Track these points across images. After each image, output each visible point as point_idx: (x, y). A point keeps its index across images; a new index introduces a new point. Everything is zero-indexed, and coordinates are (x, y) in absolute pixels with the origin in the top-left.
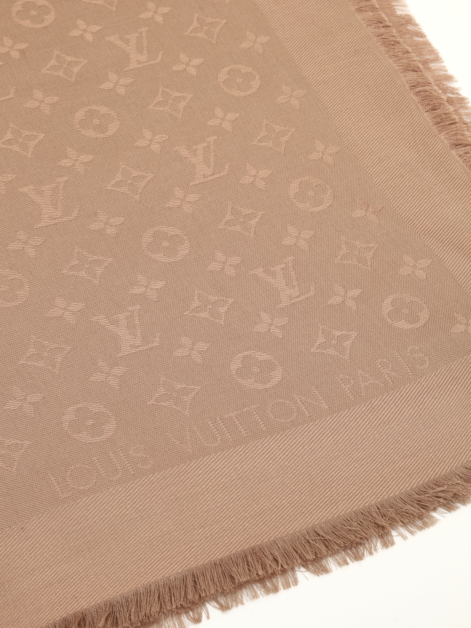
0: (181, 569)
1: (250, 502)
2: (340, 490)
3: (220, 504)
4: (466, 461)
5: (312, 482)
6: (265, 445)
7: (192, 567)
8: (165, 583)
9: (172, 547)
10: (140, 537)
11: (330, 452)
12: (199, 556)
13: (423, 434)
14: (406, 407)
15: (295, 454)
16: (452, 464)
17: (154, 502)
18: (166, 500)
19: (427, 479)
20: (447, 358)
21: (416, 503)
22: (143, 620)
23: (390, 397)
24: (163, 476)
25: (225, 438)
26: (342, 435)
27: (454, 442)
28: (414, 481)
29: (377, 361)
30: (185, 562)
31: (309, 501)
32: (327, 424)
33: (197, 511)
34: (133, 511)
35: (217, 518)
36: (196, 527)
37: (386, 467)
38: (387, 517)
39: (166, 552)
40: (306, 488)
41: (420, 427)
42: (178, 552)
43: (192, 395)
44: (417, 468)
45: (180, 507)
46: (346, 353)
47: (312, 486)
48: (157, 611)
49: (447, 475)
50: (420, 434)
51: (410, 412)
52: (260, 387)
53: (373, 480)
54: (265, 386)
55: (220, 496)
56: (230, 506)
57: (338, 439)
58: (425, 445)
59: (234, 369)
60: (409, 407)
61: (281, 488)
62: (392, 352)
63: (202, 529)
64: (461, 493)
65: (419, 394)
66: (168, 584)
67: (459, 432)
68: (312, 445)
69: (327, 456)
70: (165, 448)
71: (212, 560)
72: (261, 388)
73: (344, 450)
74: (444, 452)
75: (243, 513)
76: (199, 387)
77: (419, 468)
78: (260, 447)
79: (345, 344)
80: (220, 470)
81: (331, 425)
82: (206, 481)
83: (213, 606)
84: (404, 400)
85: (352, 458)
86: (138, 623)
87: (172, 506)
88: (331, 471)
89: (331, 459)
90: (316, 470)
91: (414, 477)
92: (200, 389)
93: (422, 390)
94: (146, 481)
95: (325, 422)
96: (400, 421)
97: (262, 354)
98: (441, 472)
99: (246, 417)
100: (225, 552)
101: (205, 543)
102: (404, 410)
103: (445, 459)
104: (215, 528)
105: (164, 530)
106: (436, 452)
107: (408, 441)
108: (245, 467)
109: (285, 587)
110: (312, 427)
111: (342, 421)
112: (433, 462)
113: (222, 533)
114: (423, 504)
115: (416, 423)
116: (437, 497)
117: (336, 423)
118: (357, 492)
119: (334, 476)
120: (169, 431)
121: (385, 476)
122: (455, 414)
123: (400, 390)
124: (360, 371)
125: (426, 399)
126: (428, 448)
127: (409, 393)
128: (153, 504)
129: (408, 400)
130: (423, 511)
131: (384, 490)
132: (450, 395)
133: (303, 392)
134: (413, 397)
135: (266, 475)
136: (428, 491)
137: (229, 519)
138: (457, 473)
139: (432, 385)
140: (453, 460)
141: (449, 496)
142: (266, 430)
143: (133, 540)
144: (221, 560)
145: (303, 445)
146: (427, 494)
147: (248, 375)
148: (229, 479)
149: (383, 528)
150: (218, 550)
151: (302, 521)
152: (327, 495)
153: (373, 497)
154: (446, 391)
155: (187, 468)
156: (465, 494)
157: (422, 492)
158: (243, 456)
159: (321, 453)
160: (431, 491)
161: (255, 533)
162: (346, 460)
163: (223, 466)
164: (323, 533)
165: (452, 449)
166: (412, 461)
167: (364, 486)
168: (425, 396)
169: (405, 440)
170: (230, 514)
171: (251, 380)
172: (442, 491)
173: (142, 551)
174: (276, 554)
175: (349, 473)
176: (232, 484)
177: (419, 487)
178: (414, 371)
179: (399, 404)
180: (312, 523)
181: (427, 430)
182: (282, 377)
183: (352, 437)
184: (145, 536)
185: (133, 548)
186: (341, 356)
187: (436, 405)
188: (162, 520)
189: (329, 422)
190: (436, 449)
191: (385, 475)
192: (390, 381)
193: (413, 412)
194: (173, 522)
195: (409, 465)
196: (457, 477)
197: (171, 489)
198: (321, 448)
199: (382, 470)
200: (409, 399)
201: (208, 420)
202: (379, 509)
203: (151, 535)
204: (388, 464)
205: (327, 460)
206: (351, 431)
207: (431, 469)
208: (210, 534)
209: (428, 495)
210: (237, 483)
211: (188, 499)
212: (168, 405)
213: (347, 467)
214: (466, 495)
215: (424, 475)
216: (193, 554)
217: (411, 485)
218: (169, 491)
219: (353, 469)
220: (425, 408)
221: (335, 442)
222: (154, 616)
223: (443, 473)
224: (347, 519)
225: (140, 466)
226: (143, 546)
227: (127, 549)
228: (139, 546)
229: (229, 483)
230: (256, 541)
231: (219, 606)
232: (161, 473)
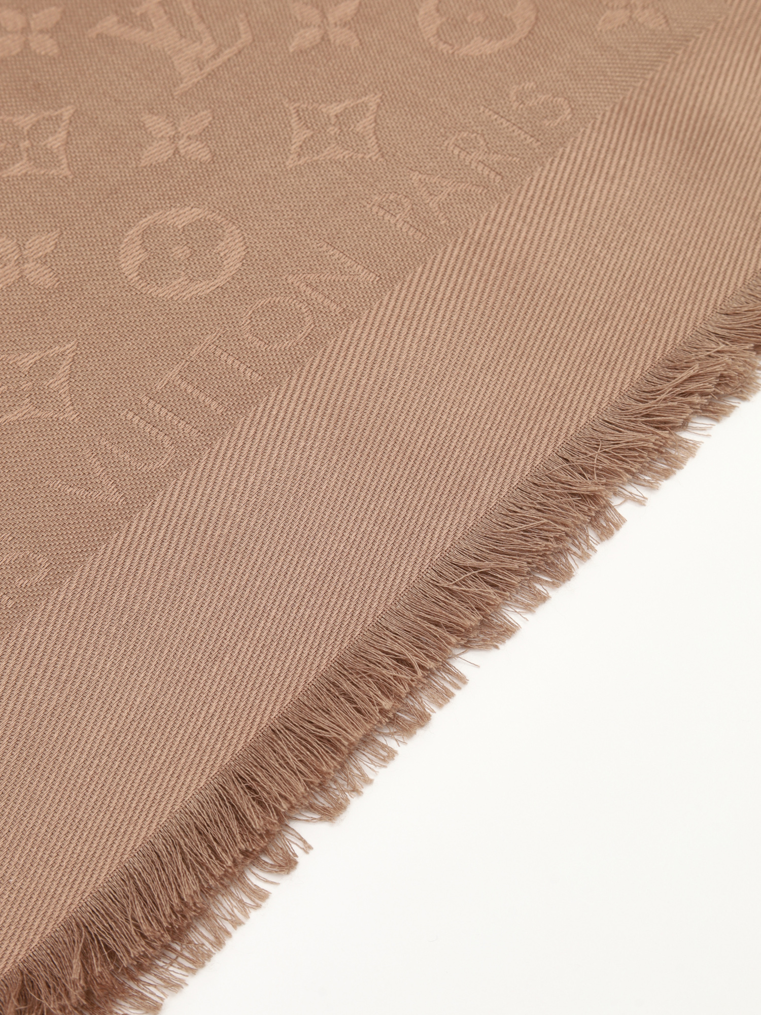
0: (204, 777)
1: (297, 556)
2: (471, 452)
3: (234, 588)
4: (721, 298)
5: (408, 454)
6: (274, 413)
7: (226, 761)
8: (183, 822)
9: (166, 734)
10: (90, 741)
11: (422, 371)
12: (232, 731)
13: (611, 266)
14: (551, 219)
15: (347, 405)
16: (694, 314)
17: (91, 648)
18: (113, 630)
19: (649, 362)
20: (609, 87)
21: (643, 422)
22: (171, 924)
23: (506, 208)
24: (83, 581)
25: (180, 434)
26: (430, 322)
27: (685, 264)
28: (622, 375)
29: (446, 143)
30: (206, 758)
31: (415, 502)
32: (389, 313)
33: (191, 625)
34: (51, 688)
35: (241, 624)
36: (203, 665)
37: (553, 362)
38: (593, 472)
39: (159, 752)
40: (400, 473)
41: (597, 251)
42: (184, 742)
43: (65, 366)
44: (620, 344)
45: (151, 633)
46: (368, 146)
47: (411, 463)
48: (195, 892)
49: (690, 339)
50: (605, 266)
51: (564, 226)
52: (203, 288)
53: (533, 402)
54: (216, 281)
55: (227, 569)
56: (258, 583)
57: (426, 334)
58: (622, 288)
59: (131, 271)
60: (559, 218)
61: (349, 495)
62: (476, 112)
63: (217, 663)
64: (733, 370)
65: (571, 183)
66: (191, 822)
67: (689, 238)
68: (375, 372)
69: (417, 383)
70: (58, 517)
71: (263, 726)
72: (208, 291)
73: (449, 355)
74: (668, 291)
75: (290, 590)
76: (72, 343)
77: (624, 343)
78: (264, 421)
79: (359, 128)
80: (201, 511)
81: (397, 311)
82: (184, 548)
83: (307, 820)
84: (541, 206)
85: (473, 366)
86: (162, 936)
87: (134, 639)
88: (439, 415)
89: (429, 388)
90: (407, 424)
91: (618, 366)
92: (75, 347)
93: (576, 169)
94: (50, 607)
95: (382, 309)
96: (547, 254)
97: (181, 212)
98: (675, 338)
99: (204, 367)
100: (282, 697)
101: (232, 695)
102: (548, 228)
103: (676, 306)
104: (244, 650)
105: (137, 703)
106: (652, 297)
107: (581, 291)
108: (252, 479)
109: (440, 701)
110: (359, 331)
111: (418, 293)
112: (650, 320)
113: (263, 656)
114: (659, 418)
115: (586, 247)
116: (683, 395)
117: (407, 303)
118: (509, 442)
119: (449, 423)
120: (51, 474)
121: (555, 382)
122: (670, 201)
123: (525, 187)
124: (415, 176)
125: (592, 188)
126: (630, 293)
127: (548, 186)
128: (89, 652)
129: (549, 202)
130: (665, 434)
131: (563, 416)
132: (644, 162)
133: (306, 263)
134: (560, 193)
135: (306, 477)
136: (659, 387)
137: (266, 615)
138: (710, 329)
139: (596, 153)
140: (694, 303)
141: (709, 385)
142: (260, 378)
143: (78, 754)
144: (283, 717)
145: (356, 380)
146: (659, 395)
147: (169, 272)
148: (229, 523)
149: (593, 497)
150: (267, 697)
151: (416, 553)
152: (448, 472)
153: (546, 440)
154: (632, 155)
155: (129, 539)
156: (742, 369)
157: (648, 394)
158: (236, 456)
159: (402, 383)
160: (668, 386)
161: (330, 626)
162: (462, 376)
163: (205, 499)
164: (473, 561)
165: (685, 281)
166: (605, 331)
167: (518, 421)
168: (586, 183)
169: (574, 291)
170: (264, 602)
171: (180, 281)
172: (691, 379)
173: (106, 771)
174: (396, 647)
175: (478, 402)
176: (241, 531)
177: (637, 386)
178: (541, 137)
179: (533, 218)
180: (438, 550)
181: (616, 254)
182: (245, 247)
183: (455, 318)
184: (101, 734)
185: (83, 773)
186: (360, 156)
187: (620, 193)
188: (124, 681)
189: (390, 307)
190: (649, 289)
191: (556, 380)
192: (492, 175)
193: (572, 225)
194: (149, 674)
195: (600, 343)
196: (713, 338)
197: (114, 602)
198: (398, 372)
199: (546, 372)
200: (551, 199)
201: (125, 412)
202: (567, 460)
203: (112, 726)
204: (554, 354)
205: (420, 392)
206: (447, 307)
207: (651, 337)
208: (237, 668)
209: (663, 396)
210: (252, 524)
211: (161, 606)
212: (20, 415)
213: (469, 390)
214: (744, 371)
215: (641, 355)
216: (217, 731)
217: (619, 384)
218: (112, 608)
219: (483, 390)
220: (596, 209)
221: (424, 344)
222: (195, 904)
223: (679, 339)
224: (510, 511)
225: (22, 581)
226: (105, 758)
227: (72, 782)
228: (96, 762)
229: (233, 532)
230: (338, 643)
231: (320, 813)
232: (76, 576)
